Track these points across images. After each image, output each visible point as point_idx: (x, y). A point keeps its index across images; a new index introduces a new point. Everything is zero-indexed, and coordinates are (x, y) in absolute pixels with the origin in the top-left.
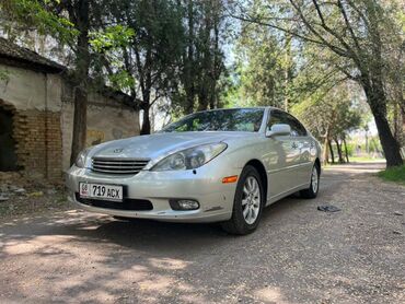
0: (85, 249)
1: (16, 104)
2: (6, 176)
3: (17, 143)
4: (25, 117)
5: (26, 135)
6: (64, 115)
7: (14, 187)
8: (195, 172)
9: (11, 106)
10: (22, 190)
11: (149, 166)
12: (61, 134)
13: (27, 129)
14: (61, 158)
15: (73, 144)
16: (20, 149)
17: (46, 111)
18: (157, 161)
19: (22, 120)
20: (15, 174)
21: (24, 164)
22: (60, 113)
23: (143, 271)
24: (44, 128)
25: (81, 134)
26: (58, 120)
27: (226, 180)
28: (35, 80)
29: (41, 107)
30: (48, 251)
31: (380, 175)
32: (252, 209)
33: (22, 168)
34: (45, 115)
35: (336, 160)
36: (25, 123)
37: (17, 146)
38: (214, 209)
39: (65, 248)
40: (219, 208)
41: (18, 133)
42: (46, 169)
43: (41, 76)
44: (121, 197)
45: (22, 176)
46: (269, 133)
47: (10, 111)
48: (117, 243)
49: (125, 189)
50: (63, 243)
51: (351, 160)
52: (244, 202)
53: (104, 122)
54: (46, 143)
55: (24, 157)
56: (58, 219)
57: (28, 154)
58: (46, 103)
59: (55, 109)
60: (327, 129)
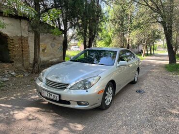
0: (44, 117)
1: (9, 34)
2: (6, 65)
3: (9, 51)
4: (12, 40)
5: (13, 48)
6: (29, 38)
7: (10, 72)
8: (87, 91)
9: (7, 35)
10: (13, 73)
11: (69, 87)
12: (29, 46)
13: (13, 45)
14: (29, 57)
15: (35, 54)
16: (11, 54)
17: (22, 37)
18: (72, 85)
19: (11, 41)
20: (10, 64)
21: (14, 60)
22: (28, 37)
23: (67, 131)
24: (21, 44)
25: (38, 50)
26: (27, 40)
27: (99, 93)
28: (16, 22)
29: (19, 35)
30: (31, 118)
31: (166, 67)
32: (109, 98)
33: (13, 62)
34: (21, 39)
35: (149, 52)
36: (13, 42)
37: (10, 52)
38: (94, 104)
39: (37, 116)
40: (96, 103)
41: (10, 47)
42: (23, 62)
43: (19, 21)
44: (58, 99)
45: (13, 65)
46: (118, 65)
47: (6, 37)
48: (57, 113)
49: (60, 96)
50: (35, 112)
51: (156, 52)
52: (106, 97)
53: (47, 40)
54: (22, 51)
55: (13, 57)
56: (32, 95)
57: (15, 56)
58: (21, 33)
59: (25, 35)
60: (146, 40)
